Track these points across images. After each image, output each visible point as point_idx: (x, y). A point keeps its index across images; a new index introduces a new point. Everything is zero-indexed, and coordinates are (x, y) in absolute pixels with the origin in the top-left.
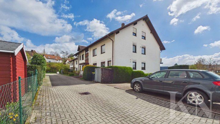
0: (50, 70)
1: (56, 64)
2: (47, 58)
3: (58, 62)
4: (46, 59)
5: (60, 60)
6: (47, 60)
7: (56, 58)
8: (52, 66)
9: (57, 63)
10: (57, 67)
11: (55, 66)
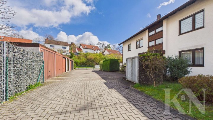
0: (86, 62)
1: (94, 55)
2: (84, 48)
3: (96, 53)
4: (82, 49)
5: (98, 50)
6: (84, 51)
7: (94, 48)
8: (88, 57)
9: (94, 53)
10: (94, 59)
11: (92, 57)
